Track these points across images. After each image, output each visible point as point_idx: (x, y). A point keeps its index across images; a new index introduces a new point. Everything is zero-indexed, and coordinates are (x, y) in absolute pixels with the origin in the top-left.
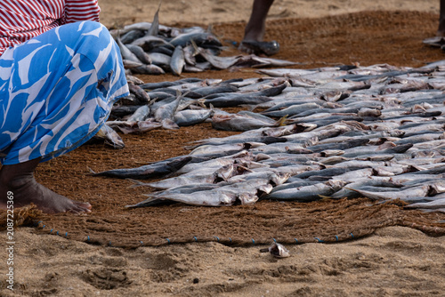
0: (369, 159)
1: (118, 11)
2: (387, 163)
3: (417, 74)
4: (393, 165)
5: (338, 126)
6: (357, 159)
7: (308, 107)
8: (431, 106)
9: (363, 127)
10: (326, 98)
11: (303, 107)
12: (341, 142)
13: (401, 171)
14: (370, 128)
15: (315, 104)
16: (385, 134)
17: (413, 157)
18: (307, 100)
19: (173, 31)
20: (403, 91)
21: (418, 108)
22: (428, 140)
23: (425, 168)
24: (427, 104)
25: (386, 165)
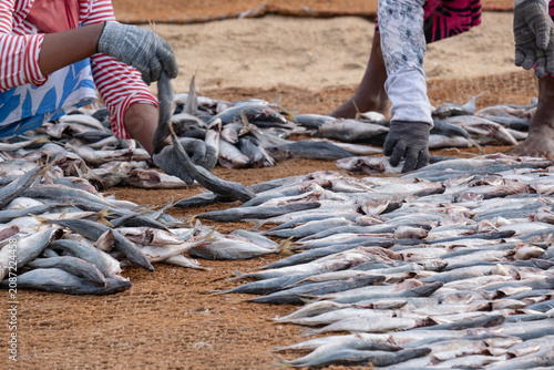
0: (371, 307)
1: (217, 68)
2: (397, 312)
3: (527, 170)
4: (405, 315)
5: (350, 255)
6: (355, 307)
7: (333, 224)
8: (507, 221)
9: (391, 256)
10: (365, 209)
11: (324, 224)
12: (346, 278)
13: (413, 324)
14: (401, 257)
15: (343, 219)
16: (416, 266)
17: (440, 303)
18: (335, 214)
19: (219, 105)
20: (487, 197)
21: (487, 225)
22: (474, 276)
23: (448, 321)
24: (501, 220)
25: (395, 316)
